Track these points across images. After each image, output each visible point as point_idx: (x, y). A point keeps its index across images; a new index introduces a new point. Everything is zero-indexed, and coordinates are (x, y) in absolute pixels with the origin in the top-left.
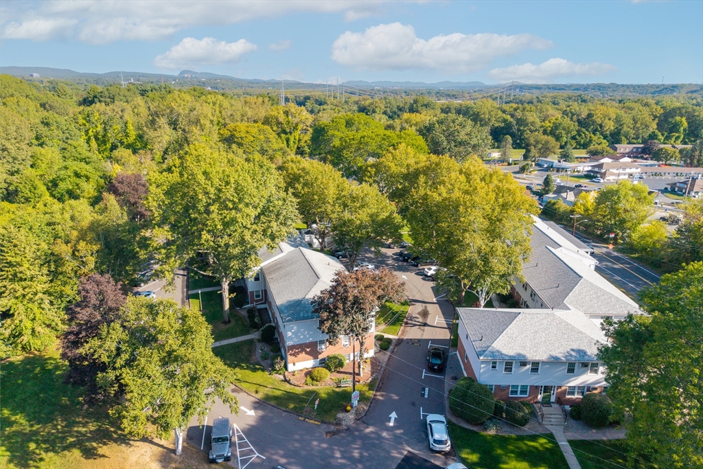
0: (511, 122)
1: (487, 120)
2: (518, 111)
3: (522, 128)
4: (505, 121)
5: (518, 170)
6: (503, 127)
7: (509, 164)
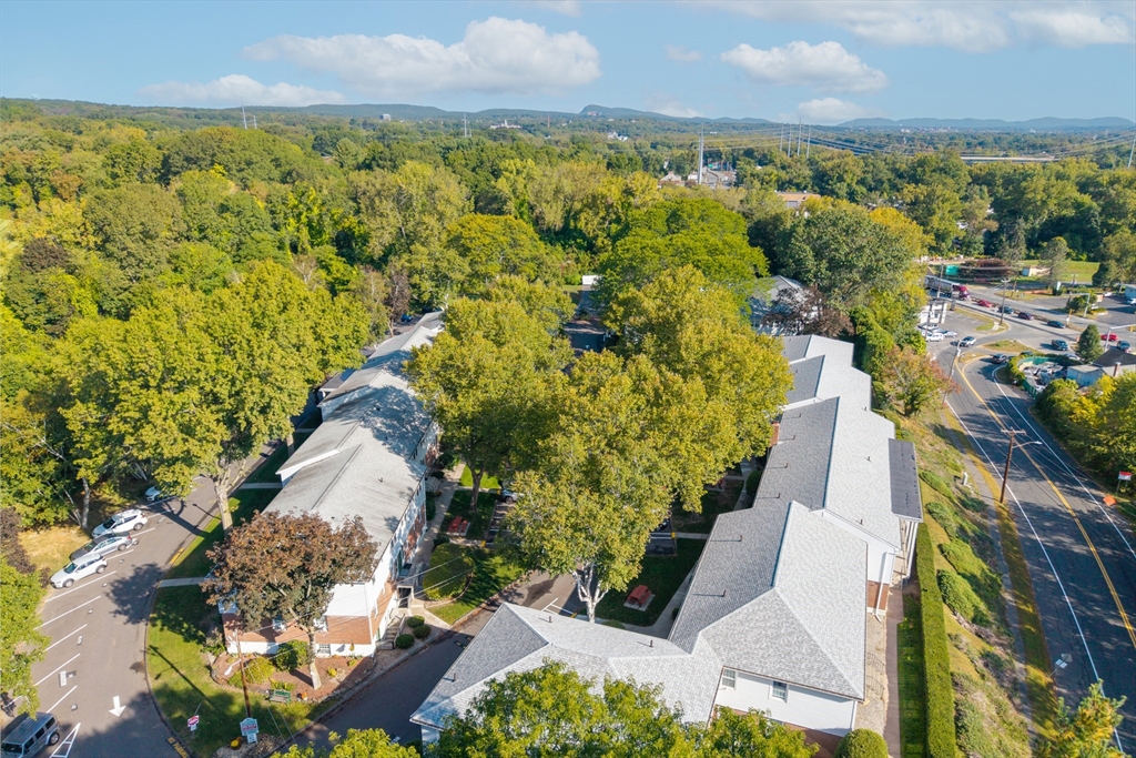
0: (1090, 208)
1: (1039, 203)
2: (1116, 186)
3: (1111, 221)
4: (1078, 205)
5: (1063, 306)
6: (1072, 218)
7: (1055, 293)
